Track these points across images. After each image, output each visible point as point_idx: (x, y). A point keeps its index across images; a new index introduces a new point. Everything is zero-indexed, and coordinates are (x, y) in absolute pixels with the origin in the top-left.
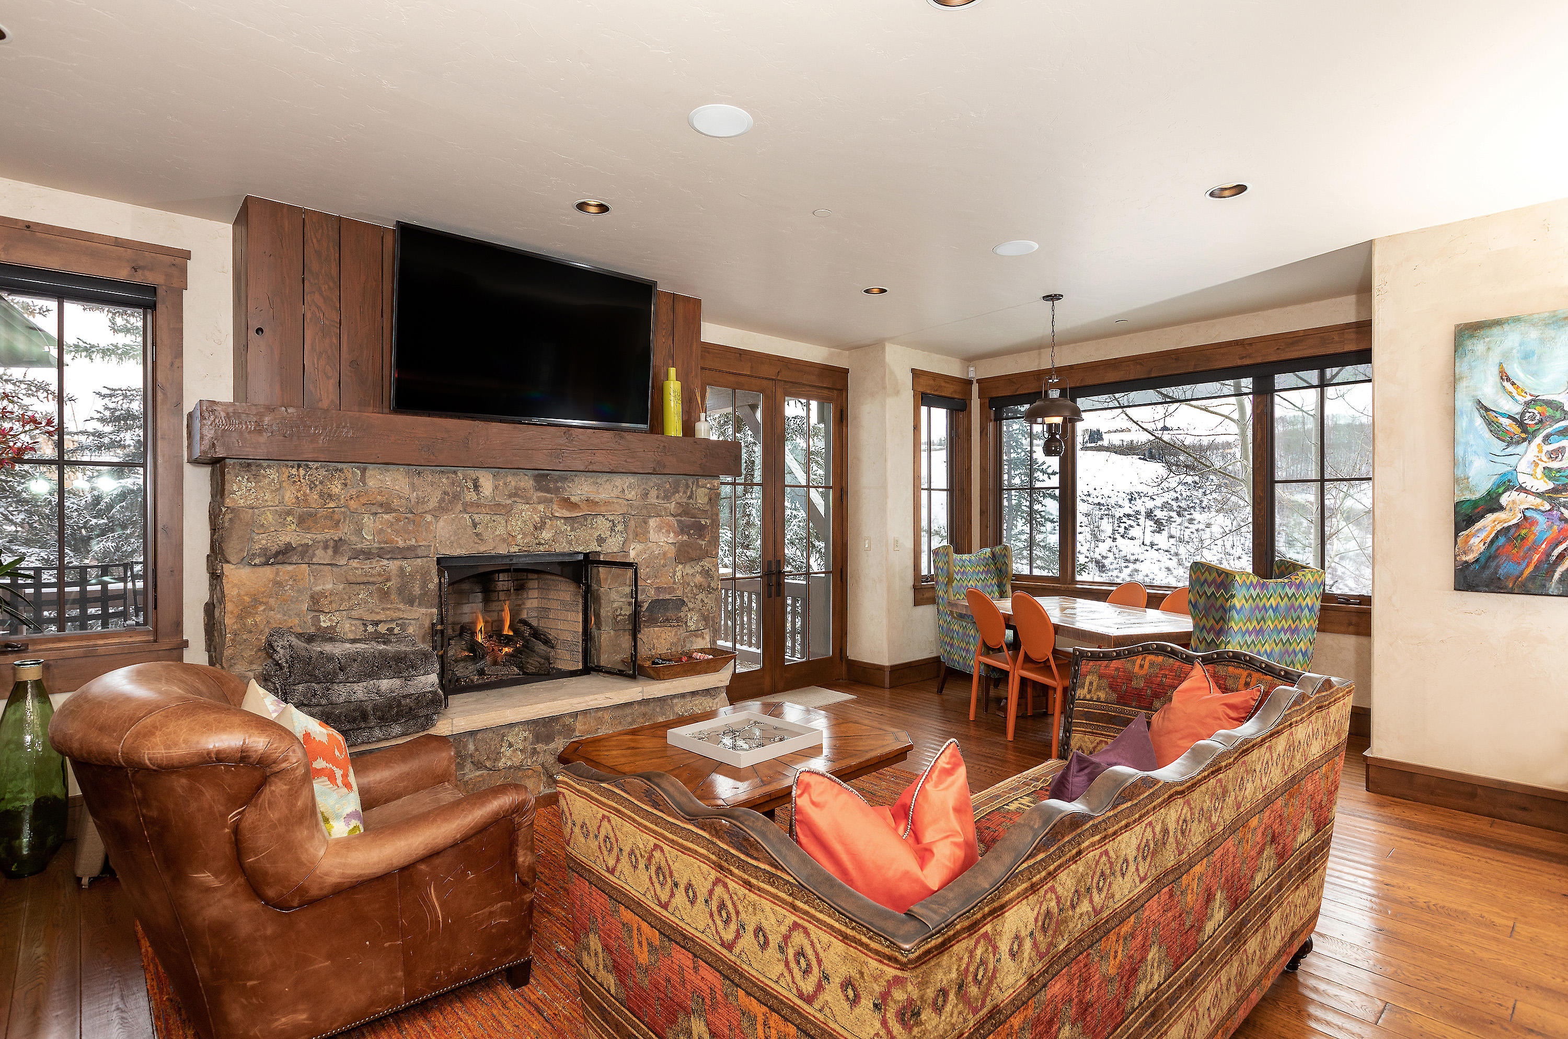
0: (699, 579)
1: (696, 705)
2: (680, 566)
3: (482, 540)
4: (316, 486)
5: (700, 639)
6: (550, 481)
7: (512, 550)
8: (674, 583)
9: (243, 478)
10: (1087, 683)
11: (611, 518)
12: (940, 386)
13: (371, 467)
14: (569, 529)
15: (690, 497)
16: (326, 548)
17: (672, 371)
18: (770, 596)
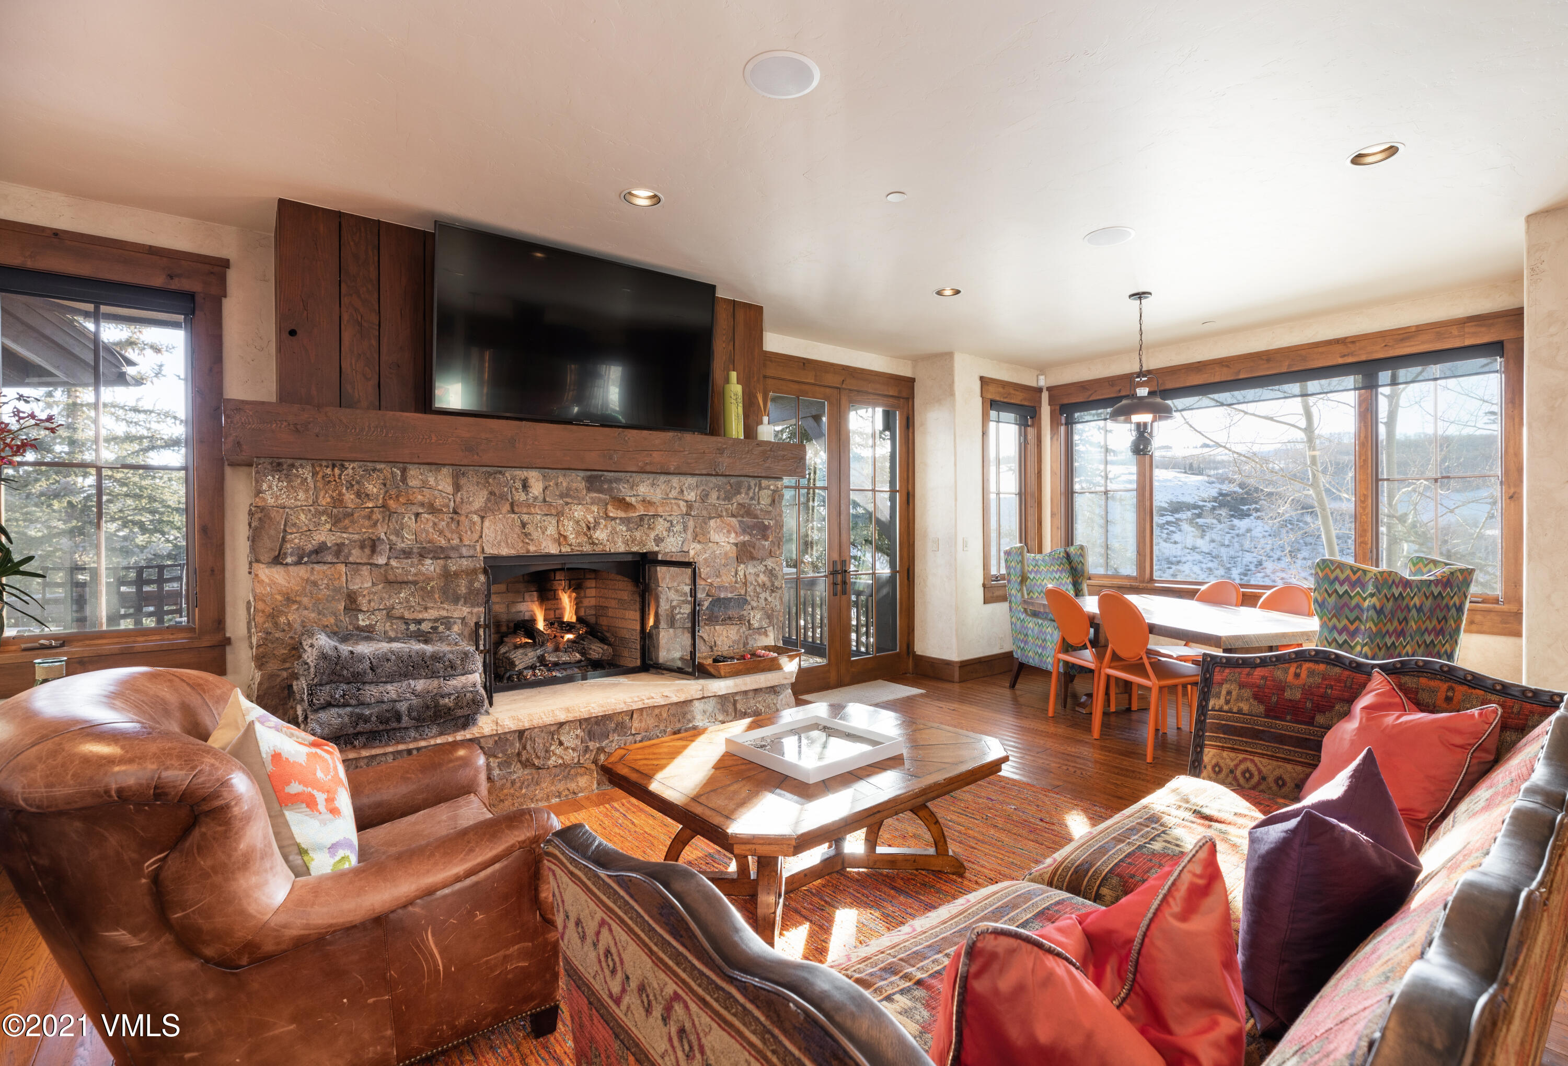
0: (763, 578)
1: (759, 702)
2: (742, 566)
3: (532, 540)
4: (353, 486)
5: (763, 637)
6: (603, 482)
7: (563, 550)
8: (736, 582)
9: (274, 477)
10: (1224, 692)
11: (669, 518)
12: (1009, 394)
13: (410, 466)
14: (624, 529)
15: (752, 499)
16: (362, 547)
17: (734, 375)
18: (835, 594)
